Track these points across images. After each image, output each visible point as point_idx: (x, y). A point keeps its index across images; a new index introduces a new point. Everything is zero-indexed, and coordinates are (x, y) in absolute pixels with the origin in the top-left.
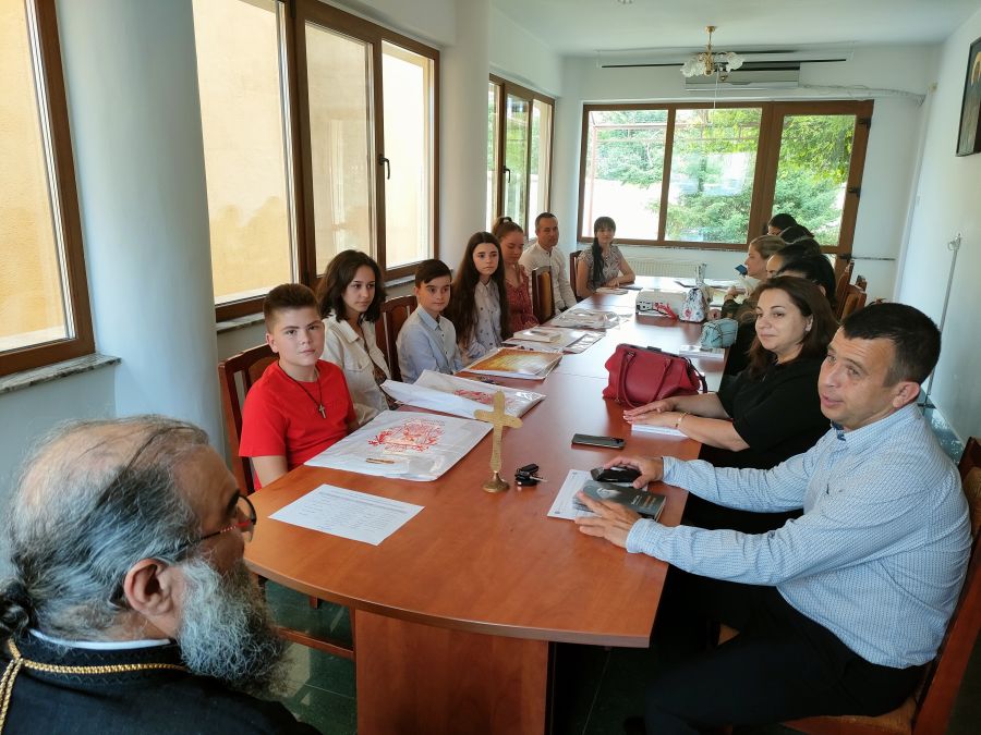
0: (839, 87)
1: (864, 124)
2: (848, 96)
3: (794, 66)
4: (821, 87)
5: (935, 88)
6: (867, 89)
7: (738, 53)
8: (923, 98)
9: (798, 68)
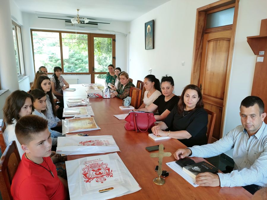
0: (108, 31)
1: (114, 40)
2: (110, 33)
3: (96, 24)
4: (103, 30)
5: (130, 33)
6: (114, 32)
7: (88, 19)
8: (127, 35)
9: (97, 24)
